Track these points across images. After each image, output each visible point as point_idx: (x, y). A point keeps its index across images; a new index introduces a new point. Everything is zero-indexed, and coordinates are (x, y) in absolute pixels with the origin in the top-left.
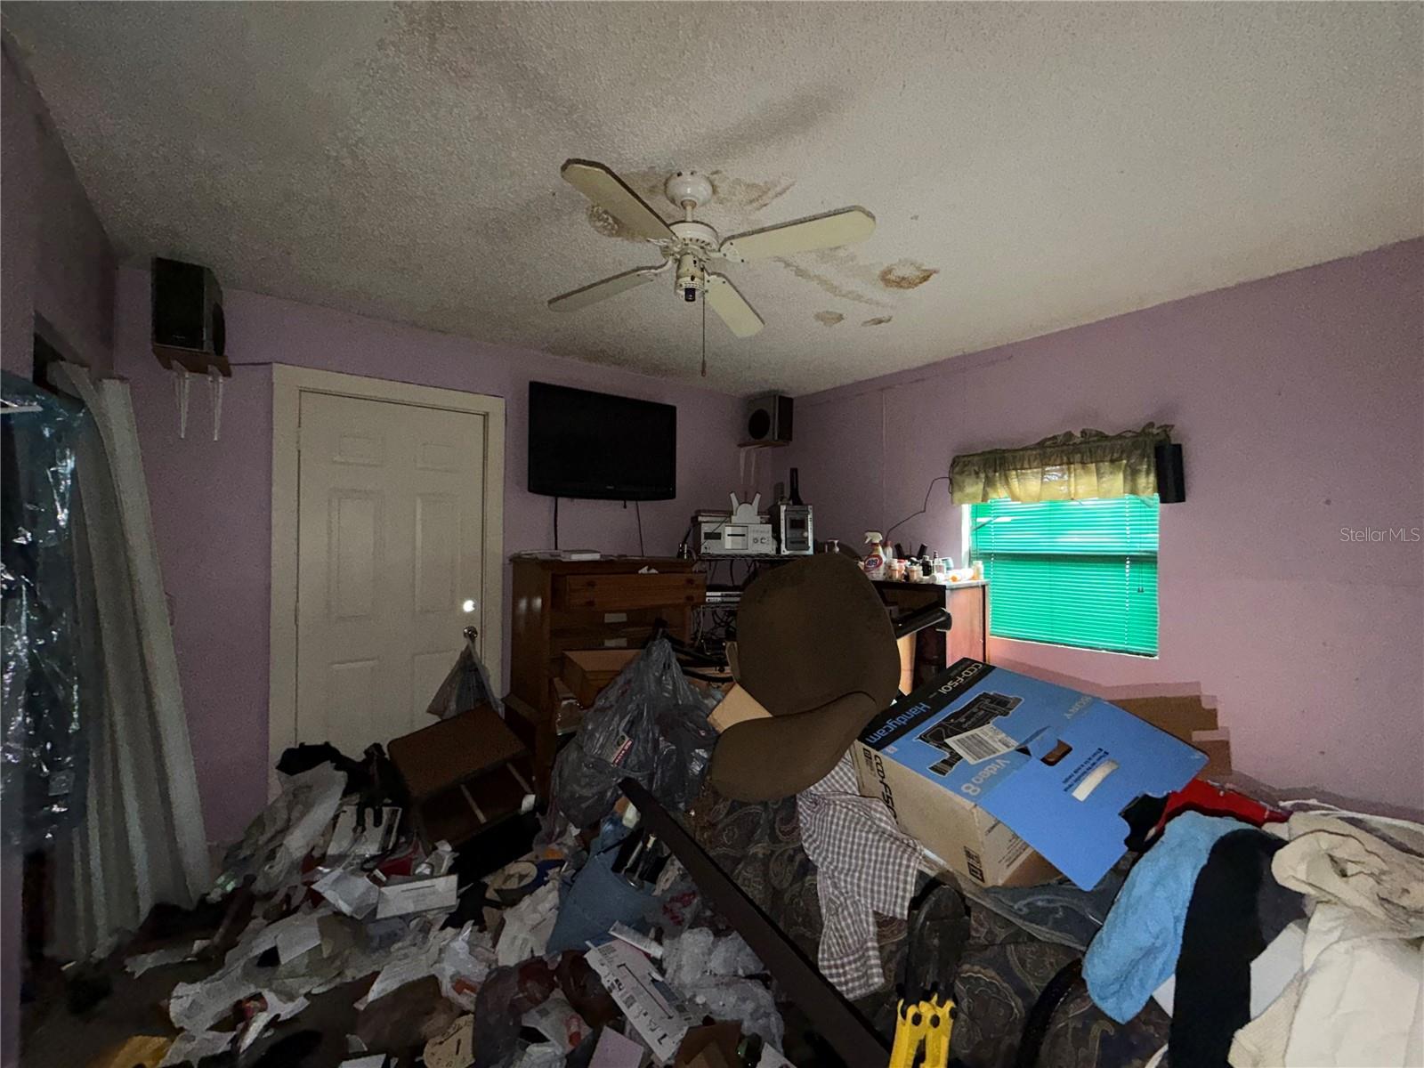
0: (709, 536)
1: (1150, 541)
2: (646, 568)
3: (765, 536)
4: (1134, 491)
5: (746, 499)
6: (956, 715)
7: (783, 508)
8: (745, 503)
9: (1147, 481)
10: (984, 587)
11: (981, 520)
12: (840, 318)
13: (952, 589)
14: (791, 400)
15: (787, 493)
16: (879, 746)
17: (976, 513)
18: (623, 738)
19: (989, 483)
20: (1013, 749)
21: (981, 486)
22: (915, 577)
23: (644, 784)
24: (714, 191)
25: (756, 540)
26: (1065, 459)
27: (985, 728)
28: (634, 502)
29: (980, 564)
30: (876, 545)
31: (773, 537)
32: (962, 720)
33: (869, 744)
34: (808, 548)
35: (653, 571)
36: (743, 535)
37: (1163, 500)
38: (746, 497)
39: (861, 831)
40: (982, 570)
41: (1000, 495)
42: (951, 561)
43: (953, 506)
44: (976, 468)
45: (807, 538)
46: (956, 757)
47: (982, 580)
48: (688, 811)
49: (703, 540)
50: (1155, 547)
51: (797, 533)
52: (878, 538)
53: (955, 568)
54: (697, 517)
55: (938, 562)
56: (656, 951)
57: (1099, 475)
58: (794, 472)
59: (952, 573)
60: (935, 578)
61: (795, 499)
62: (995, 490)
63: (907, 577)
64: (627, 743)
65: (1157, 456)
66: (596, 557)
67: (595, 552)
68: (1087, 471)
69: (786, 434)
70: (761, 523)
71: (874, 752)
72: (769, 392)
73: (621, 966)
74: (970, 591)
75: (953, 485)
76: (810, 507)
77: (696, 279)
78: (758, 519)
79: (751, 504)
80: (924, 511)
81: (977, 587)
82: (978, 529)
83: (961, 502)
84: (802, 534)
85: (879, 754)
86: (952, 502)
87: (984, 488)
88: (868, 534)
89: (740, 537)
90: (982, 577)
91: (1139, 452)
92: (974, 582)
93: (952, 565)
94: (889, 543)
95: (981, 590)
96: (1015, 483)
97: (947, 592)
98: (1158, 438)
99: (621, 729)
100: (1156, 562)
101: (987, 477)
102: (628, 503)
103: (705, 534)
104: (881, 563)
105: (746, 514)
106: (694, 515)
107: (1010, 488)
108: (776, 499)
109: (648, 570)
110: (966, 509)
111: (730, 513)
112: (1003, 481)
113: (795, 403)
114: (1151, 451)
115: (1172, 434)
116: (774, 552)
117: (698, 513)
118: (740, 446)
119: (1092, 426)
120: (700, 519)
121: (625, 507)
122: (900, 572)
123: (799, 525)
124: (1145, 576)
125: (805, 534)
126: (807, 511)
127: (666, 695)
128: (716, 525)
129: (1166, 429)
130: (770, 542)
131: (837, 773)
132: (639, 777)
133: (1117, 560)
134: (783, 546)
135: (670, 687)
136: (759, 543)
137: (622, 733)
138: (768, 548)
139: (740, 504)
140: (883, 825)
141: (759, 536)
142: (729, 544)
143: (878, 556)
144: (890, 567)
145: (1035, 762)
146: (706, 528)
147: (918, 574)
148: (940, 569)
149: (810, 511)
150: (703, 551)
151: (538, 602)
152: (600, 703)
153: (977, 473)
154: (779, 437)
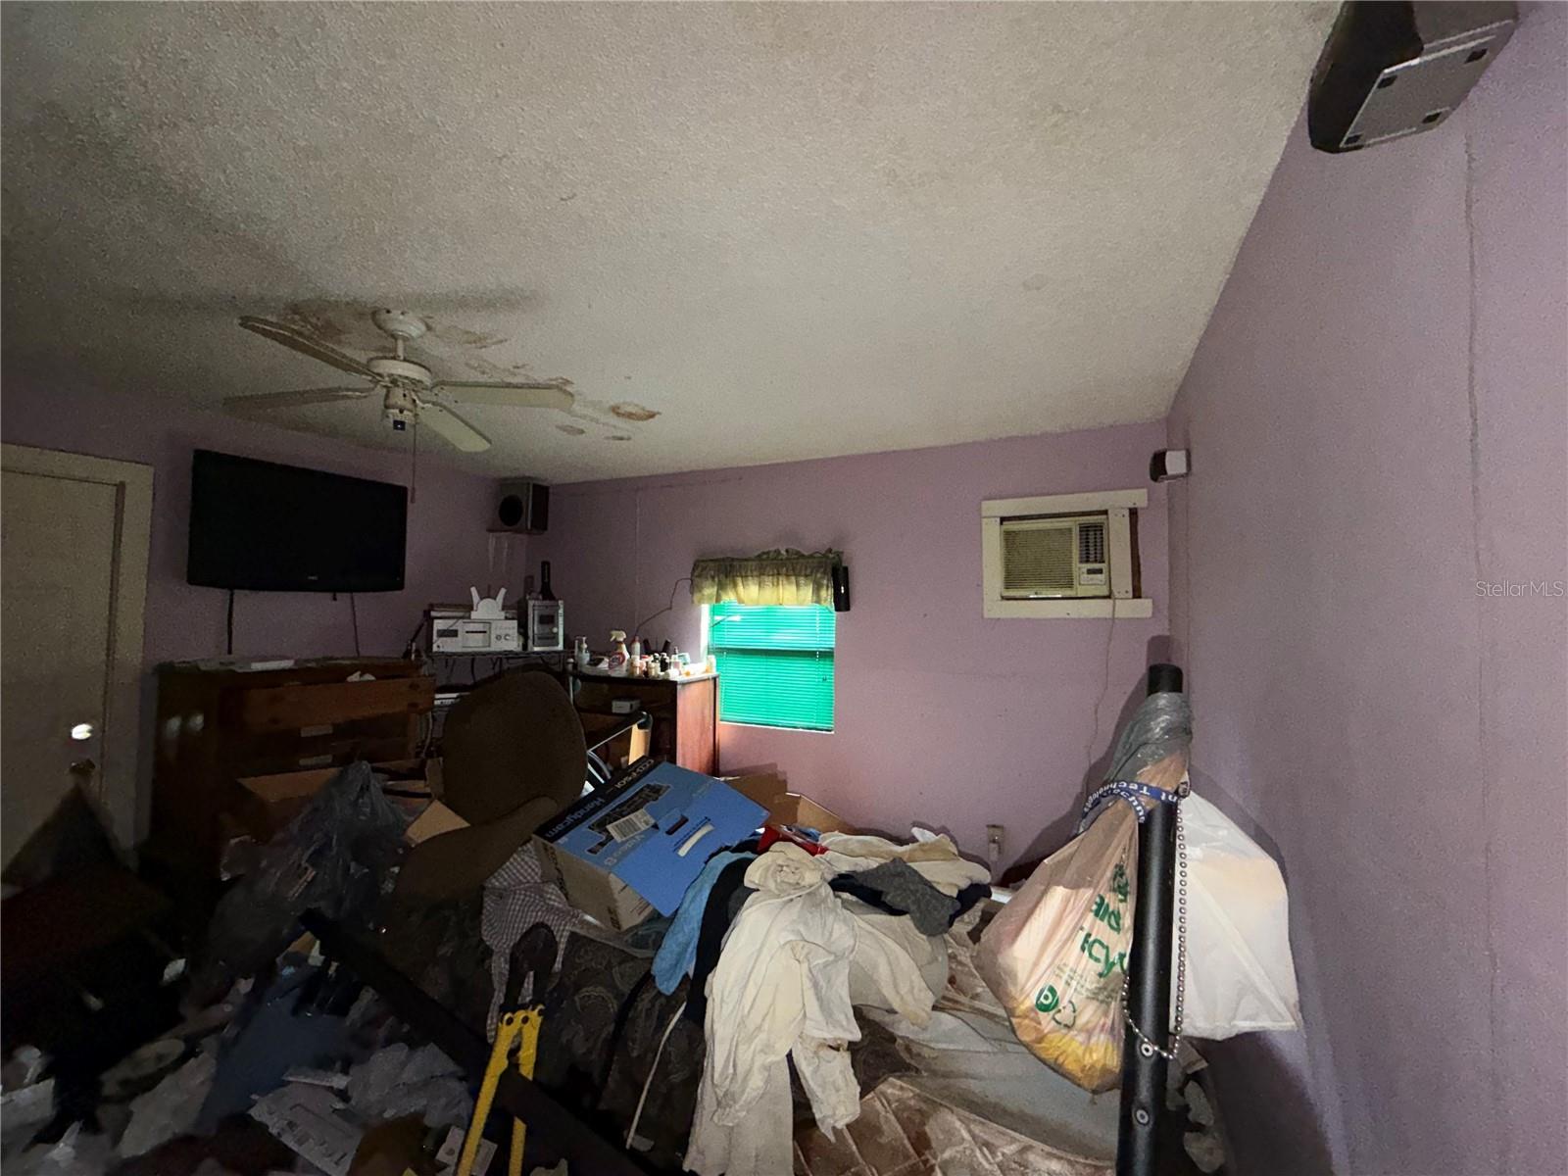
0: (443, 634)
1: (829, 641)
2: (358, 673)
3: (510, 632)
4: (818, 601)
5: (488, 594)
6: (622, 805)
7: (531, 603)
8: (489, 597)
9: (827, 594)
10: (715, 679)
11: (718, 618)
12: (582, 432)
13: (684, 684)
14: (546, 489)
15: (538, 585)
16: (553, 839)
17: (713, 613)
18: (306, 869)
19: (721, 587)
20: (650, 825)
21: (715, 589)
22: (653, 673)
23: (329, 914)
24: (429, 328)
25: (498, 637)
26: (776, 571)
27: (637, 813)
28: (348, 594)
29: (713, 658)
30: (620, 643)
31: (519, 633)
32: (625, 808)
33: (546, 838)
34: (557, 644)
35: (369, 677)
36: (485, 632)
37: (837, 609)
38: (489, 591)
39: (532, 911)
40: (715, 664)
41: (729, 597)
42: (687, 655)
43: (691, 605)
44: (712, 573)
45: (557, 633)
46: (610, 838)
47: (714, 673)
48: (377, 930)
49: (435, 637)
50: (832, 644)
51: (546, 629)
52: (622, 636)
53: (692, 662)
54: (429, 612)
55: (675, 658)
56: (339, 1082)
57: (798, 585)
58: (545, 565)
59: (687, 668)
60: (668, 674)
61: (547, 594)
62: (727, 594)
63: (646, 673)
64: (311, 874)
65: (833, 575)
66: (287, 664)
67: (288, 658)
68: (790, 583)
69: (541, 522)
70: (506, 618)
71: (549, 844)
72: (524, 478)
73: (295, 1106)
74: (701, 684)
75: (694, 588)
76: (560, 602)
77: (405, 412)
78: (503, 614)
79: (495, 599)
80: (670, 608)
81: (709, 679)
82: (715, 626)
83: (700, 602)
84: (551, 630)
85: (552, 845)
86: (693, 602)
87: (718, 592)
88: (614, 633)
89: (482, 635)
90: (714, 670)
91: (822, 570)
92: (705, 676)
93: (688, 660)
94: (637, 638)
95: (711, 683)
96: (740, 588)
97: (679, 687)
98: (834, 561)
99: (303, 862)
100: (832, 656)
101: (719, 581)
102: (338, 595)
103: (438, 631)
104: (623, 661)
105: (488, 609)
106: (427, 608)
107: (737, 593)
108: (525, 593)
109: (361, 675)
110: (705, 609)
111: (470, 608)
112: (732, 585)
113: (551, 490)
114: (829, 570)
115: (844, 558)
116: (520, 649)
117: (432, 607)
118: (490, 530)
119: (793, 547)
120: (433, 614)
121: (335, 599)
122: (640, 668)
123: (548, 620)
124: (825, 668)
125: (555, 630)
126: (558, 605)
127: (363, 818)
128: (451, 622)
129: (839, 554)
130: (515, 639)
131: (511, 864)
132: (325, 907)
133: (809, 654)
134: (530, 643)
135: (368, 810)
136: (503, 640)
137: (304, 864)
138: (513, 644)
139: (482, 599)
140: (552, 903)
141: (503, 633)
142: (467, 642)
143: (621, 654)
144: (632, 663)
145: (662, 834)
146: (438, 625)
147: (656, 670)
148: (676, 665)
149: (561, 606)
150: (435, 649)
151: (198, 720)
152: (279, 836)
153: (713, 578)
154: (532, 526)
